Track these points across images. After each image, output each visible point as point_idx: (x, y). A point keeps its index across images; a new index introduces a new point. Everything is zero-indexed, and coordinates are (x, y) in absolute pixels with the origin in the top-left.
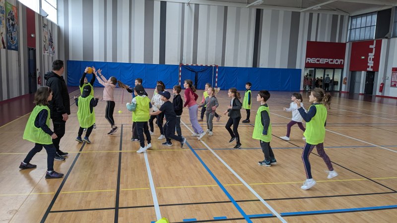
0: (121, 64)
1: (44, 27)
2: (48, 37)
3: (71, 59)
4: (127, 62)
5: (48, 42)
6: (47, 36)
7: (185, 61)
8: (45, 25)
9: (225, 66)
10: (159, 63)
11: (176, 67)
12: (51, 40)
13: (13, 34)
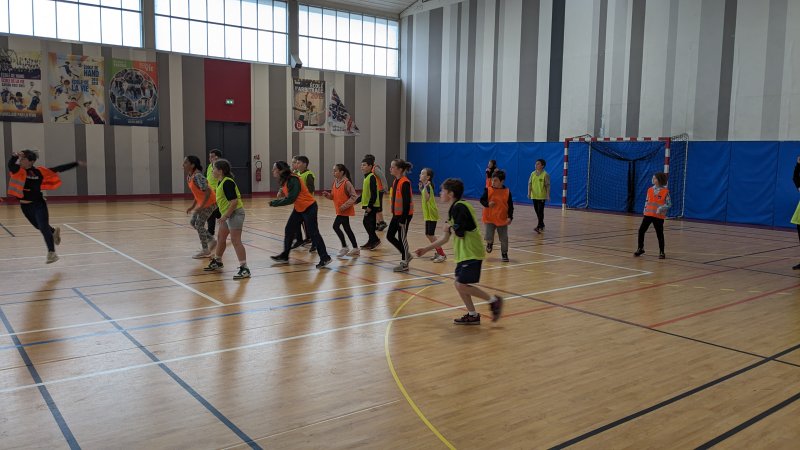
4: (489, 141)
7: (607, 131)
8: (308, 81)
9: (731, 138)
10: (545, 140)
12: (340, 108)
13: (135, 103)
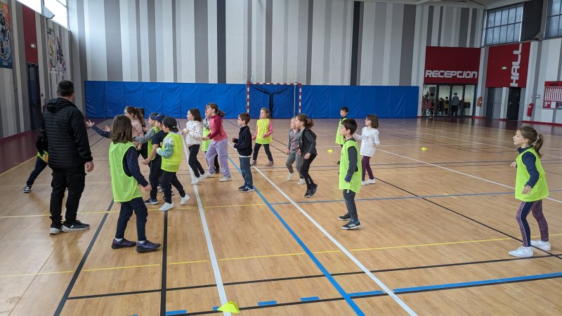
0: (162, 84)
1: (49, 33)
2: (55, 47)
3: (90, 79)
4: (172, 81)
5: (55, 55)
6: (53, 46)
7: (255, 79)
8: (50, 30)
9: (312, 84)
10: (217, 83)
11: (242, 87)
12: (60, 52)
13: (4, 44)
